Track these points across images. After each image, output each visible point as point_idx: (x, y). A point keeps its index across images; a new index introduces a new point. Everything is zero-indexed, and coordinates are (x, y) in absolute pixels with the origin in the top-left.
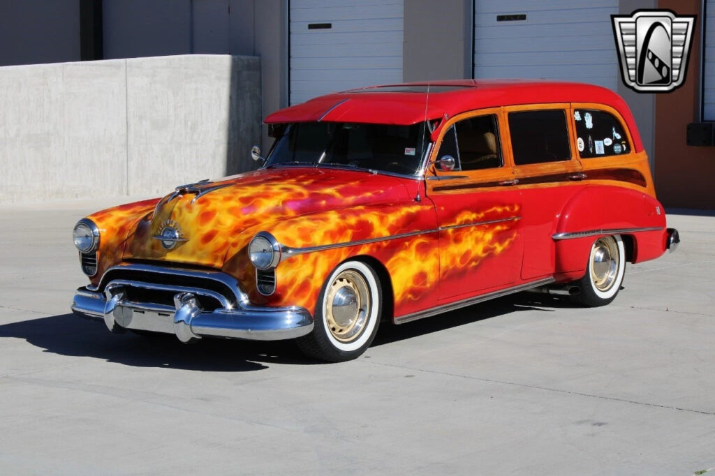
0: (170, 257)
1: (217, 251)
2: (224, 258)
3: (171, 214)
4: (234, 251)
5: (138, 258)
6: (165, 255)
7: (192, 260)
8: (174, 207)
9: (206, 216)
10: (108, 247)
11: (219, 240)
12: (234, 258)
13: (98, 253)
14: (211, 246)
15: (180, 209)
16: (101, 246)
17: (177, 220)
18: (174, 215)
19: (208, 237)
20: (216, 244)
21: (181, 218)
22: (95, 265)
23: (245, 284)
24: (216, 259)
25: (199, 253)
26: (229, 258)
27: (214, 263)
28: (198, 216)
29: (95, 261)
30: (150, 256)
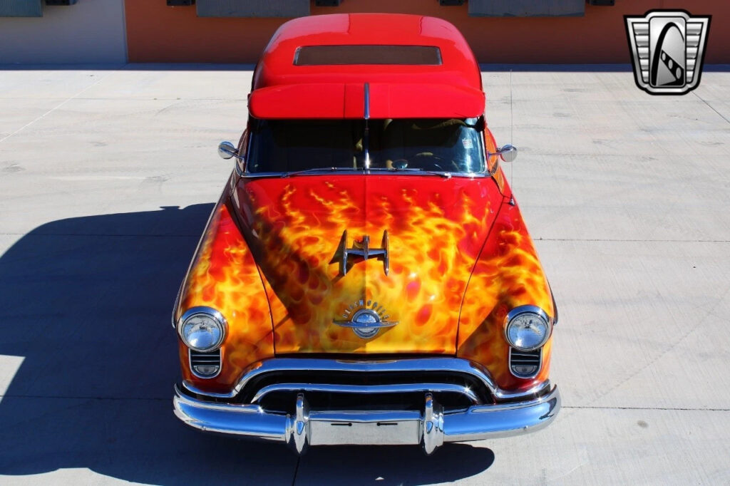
0: (372, 348)
1: (441, 332)
2: (456, 340)
3: (364, 293)
4: (468, 330)
5: (310, 351)
6: (364, 346)
7: (409, 348)
8: (364, 282)
9: (412, 289)
10: (242, 340)
11: (440, 317)
12: (471, 339)
13: (222, 350)
14: (430, 327)
15: (376, 284)
16: (228, 340)
17: (375, 298)
18: (370, 294)
19: (423, 316)
20: (438, 323)
21: (381, 296)
22: (218, 364)
23: (491, 367)
24: (443, 342)
25: (417, 338)
26: (463, 340)
27: (441, 348)
28: (403, 290)
29: (218, 358)
30: (332, 349)
